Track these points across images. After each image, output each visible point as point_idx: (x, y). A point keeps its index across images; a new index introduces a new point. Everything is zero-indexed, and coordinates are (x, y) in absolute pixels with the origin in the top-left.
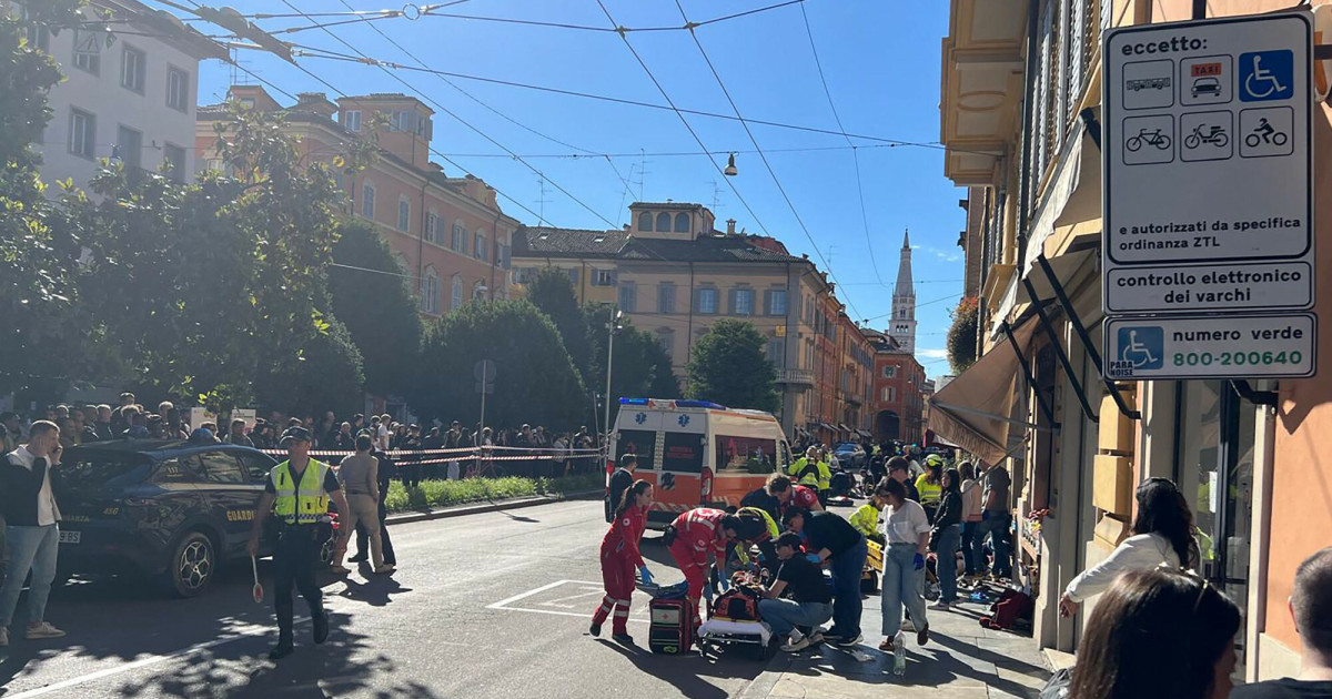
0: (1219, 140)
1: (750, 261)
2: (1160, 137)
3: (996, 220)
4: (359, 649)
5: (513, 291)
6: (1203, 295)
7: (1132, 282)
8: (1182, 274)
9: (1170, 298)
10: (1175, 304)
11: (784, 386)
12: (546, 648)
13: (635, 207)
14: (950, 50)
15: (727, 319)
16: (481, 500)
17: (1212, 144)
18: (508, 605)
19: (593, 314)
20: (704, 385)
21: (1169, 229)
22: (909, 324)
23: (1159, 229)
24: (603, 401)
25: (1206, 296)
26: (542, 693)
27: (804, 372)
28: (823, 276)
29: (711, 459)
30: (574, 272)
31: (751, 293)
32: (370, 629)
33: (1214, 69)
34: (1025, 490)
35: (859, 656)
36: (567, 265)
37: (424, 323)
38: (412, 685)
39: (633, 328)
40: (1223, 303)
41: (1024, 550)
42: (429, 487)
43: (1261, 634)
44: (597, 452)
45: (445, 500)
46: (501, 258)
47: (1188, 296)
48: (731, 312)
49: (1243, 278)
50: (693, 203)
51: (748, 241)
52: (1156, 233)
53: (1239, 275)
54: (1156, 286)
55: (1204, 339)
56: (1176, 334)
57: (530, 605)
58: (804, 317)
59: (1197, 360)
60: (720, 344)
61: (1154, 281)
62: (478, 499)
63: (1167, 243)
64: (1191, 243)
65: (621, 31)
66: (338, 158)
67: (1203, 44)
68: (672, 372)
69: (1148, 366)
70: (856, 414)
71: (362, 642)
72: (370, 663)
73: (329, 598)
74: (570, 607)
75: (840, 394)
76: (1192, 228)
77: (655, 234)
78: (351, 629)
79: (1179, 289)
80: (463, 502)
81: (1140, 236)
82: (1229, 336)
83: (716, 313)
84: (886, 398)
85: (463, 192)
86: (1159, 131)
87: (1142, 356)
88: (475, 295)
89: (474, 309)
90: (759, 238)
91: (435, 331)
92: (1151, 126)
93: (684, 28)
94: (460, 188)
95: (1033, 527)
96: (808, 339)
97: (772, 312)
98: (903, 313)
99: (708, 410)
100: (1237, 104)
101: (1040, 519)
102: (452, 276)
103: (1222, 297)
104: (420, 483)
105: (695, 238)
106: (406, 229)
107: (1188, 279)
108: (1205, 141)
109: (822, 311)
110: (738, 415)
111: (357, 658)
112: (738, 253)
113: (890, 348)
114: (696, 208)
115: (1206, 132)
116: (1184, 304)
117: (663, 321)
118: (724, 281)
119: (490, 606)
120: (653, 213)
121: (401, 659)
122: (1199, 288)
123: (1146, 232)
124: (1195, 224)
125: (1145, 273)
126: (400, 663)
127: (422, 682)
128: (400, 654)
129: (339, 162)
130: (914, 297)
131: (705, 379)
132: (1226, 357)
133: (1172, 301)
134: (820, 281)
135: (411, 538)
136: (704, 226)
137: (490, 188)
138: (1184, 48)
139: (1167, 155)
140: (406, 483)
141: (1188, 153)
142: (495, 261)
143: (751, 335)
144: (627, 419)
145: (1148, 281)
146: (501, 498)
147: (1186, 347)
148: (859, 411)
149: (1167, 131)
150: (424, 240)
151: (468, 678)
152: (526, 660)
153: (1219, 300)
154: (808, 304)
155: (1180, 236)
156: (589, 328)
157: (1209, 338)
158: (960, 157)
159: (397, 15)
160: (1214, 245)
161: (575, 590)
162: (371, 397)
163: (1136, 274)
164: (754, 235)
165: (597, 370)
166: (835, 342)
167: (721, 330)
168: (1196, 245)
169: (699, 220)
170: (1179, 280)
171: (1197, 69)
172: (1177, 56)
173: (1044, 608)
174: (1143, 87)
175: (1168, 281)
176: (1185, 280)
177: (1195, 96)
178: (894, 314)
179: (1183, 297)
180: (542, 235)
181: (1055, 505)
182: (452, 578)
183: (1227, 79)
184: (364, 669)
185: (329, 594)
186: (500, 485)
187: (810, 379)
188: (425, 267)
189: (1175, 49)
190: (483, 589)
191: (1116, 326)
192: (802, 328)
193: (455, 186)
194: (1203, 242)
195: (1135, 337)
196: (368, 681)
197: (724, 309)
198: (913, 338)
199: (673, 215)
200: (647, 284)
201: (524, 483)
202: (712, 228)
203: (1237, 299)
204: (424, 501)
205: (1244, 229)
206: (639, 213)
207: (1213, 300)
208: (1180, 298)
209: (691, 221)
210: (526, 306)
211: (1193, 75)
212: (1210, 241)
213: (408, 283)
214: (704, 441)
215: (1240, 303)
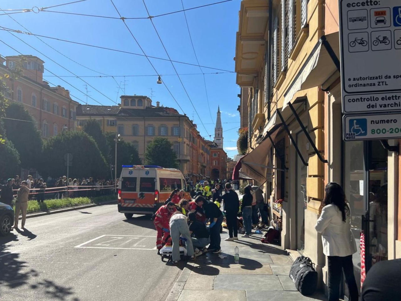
0: (386, 42)
1: (165, 116)
2: (363, 41)
3: (255, 99)
4: (22, 268)
5: (77, 129)
6: (382, 105)
7: (354, 100)
8: (373, 97)
9: (369, 106)
10: (371, 109)
11: (179, 161)
12: (100, 262)
13: (122, 97)
14: (239, 36)
15: (158, 137)
16: (68, 206)
17: (384, 43)
18: (83, 246)
19: (108, 136)
20: (151, 161)
21: (367, 79)
22: (221, 139)
23: (364, 79)
24: (114, 168)
25: (383, 105)
26: (100, 280)
27: (187, 156)
28: (192, 122)
29: (158, 187)
30: (101, 120)
31: (167, 128)
32: (27, 259)
33: (383, 13)
34: (273, 193)
35: (222, 257)
36: (98, 118)
37: (43, 140)
38: (46, 281)
39: (124, 141)
40: (390, 108)
41: (274, 214)
42: (48, 202)
43: (396, 241)
44: (112, 187)
45: (54, 207)
46: (72, 116)
47: (376, 105)
48: (159, 135)
49: (397, 98)
50: (144, 96)
51: (165, 110)
52: (362, 81)
53: (396, 96)
54: (363, 102)
55: (383, 123)
56: (372, 121)
57: (91, 246)
58: (186, 136)
59: (380, 131)
60: (156, 146)
61: (363, 100)
62: (67, 206)
63: (367, 84)
64: (377, 84)
65: (123, 19)
66: (6, 74)
67: (379, 3)
68: (138, 157)
69: (361, 135)
70: (204, 170)
71: (24, 264)
72: (28, 273)
73: (9, 248)
74: (108, 245)
75: (199, 163)
76: (377, 78)
77: (130, 107)
78: (19, 260)
79: (372, 103)
80: (61, 208)
81: (356, 82)
82: (392, 121)
83: (154, 135)
84: (215, 164)
85: (57, 92)
86: (363, 38)
87: (359, 130)
88: (63, 130)
89: (63, 135)
90: (168, 108)
91: (48, 143)
92: (359, 36)
93: (148, 18)
94: (56, 91)
95: (277, 206)
96: (187, 144)
97: (174, 135)
98: (219, 135)
99: (156, 169)
100: (393, 28)
101: (280, 202)
102: (54, 123)
103: (389, 106)
104: (44, 201)
105: (145, 108)
106: (35, 106)
107: (376, 99)
108: (381, 43)
109: (192, 134)
110: (167, 170)
111: (22, 272)
112: (161, 113)
113: (215, 147)
114: (145, 98)
115: (381, 39)
116: (375, 109)
117: (134, 138)
118: (156, 124)
119: (76, 247)
120: (129, 99)
121: (41, 270)
122: (380, 102)
123: (359, 80)
124: (378, 76)
125: (359, 97)
126: (40, 272)
127: (50, 279)
128: (40, 268)
129: (7, 76)
130: (222, 129)
131: (151, 159)
132: (392, 130)
133: (370, 108)
134: (191, 123)
135: (41, 222)
136: (148, 104)
137: (67, 90)
138: (371, 5)
139: (366, 48)
140: (39, 201)
141: (374, 48)
142: (70, 118)
143: (167, 143)
144: (125, 173)
145: (360, 100)
146: (76, 205)
147: (375, 127)
148: (206, 169)
149: (365, 39)
150: (42, 110)
151: (69, 276)
152: (93, 267)
153: (388, 107)
154: (187, 131)
155: (372, 81)
156: (107, 141)
157: (385, 123)
158: (241, 77)
159: (30, 11)
160: (386, 85)
161: (109, 238)
162: (23, 169)
163: (355, 97)
164: (166, 107)
165: (110, 157)
166: (196, 145)
167: (156, 141)
168: (379, 85)
169: (146, 102)
170: (372, 99)
171: (377, 13)
172: (369, 8)
173: (285, 234)
174: (356, 20)
175: (368, 100)
176: (375, 99)
177: (376, 24)
178: (216, 135)
179: (374, 106)
180: (88, 108)
181: (287, 197)
182: (59, 237)
183: (388, 17)
184: (25, 276)
185: (9, 246)
186: (76, 200)
187: (188, 158)
188: (43, 120)
189: (368, 5)
190: (72, 240)
191: (348, 119)
192: (185, 140)
193: (54, 90)
194: (381, 84)
195: (356, 123)
196: (27, 281)
197: (157, 133)
198: (222, 143)
199: (137, 100)
200: (128, 125)
201: (85, 199)
202: (151, 105)
203: (395, 106)
204: (46, 207)
205: (397, 78)
206: (124, 100)
207: (386, 107)
208: (373, 106)
209: (143, 103)
210: (83, 133)
211: (375, 16)
212: (384, 83)
213: (36, 126)
214: (155, 180)
215: (396, 108)
